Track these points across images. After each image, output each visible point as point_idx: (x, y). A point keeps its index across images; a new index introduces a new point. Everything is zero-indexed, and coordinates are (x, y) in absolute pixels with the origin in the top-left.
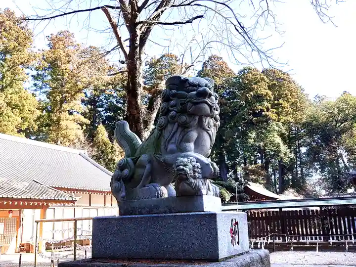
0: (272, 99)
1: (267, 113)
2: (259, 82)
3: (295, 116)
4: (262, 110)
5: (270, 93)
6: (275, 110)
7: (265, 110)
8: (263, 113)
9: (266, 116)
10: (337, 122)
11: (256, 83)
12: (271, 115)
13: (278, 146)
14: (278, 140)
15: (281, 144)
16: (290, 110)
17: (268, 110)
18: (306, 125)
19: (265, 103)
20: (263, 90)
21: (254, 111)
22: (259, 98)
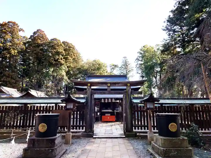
0: (64, 55)
1: (61, 61)
2: (59, 46)
3: (74, 64)
4: (58, 59)
5: (64, 52)
6: (64, 60)
7: (60, 59)
8: (59, 60)
9: (59, 62)
10: (92, 70)
11: (58, 46)
12: (63, 62)
13: (63, 76)
14: (64, 73)
15: (65, 76)
16: (72, 61)
17: (61, 59)
18: (79, 69)
19: (61, 56)
20: (61, 50)
21: (54, 58)
22: (58, 53)
